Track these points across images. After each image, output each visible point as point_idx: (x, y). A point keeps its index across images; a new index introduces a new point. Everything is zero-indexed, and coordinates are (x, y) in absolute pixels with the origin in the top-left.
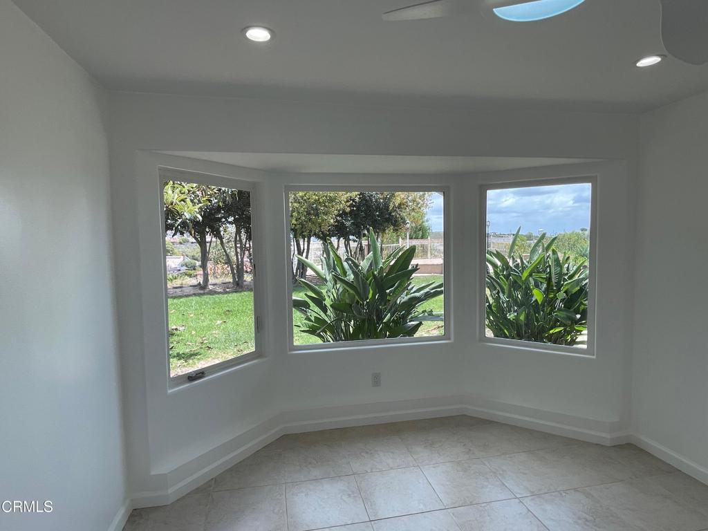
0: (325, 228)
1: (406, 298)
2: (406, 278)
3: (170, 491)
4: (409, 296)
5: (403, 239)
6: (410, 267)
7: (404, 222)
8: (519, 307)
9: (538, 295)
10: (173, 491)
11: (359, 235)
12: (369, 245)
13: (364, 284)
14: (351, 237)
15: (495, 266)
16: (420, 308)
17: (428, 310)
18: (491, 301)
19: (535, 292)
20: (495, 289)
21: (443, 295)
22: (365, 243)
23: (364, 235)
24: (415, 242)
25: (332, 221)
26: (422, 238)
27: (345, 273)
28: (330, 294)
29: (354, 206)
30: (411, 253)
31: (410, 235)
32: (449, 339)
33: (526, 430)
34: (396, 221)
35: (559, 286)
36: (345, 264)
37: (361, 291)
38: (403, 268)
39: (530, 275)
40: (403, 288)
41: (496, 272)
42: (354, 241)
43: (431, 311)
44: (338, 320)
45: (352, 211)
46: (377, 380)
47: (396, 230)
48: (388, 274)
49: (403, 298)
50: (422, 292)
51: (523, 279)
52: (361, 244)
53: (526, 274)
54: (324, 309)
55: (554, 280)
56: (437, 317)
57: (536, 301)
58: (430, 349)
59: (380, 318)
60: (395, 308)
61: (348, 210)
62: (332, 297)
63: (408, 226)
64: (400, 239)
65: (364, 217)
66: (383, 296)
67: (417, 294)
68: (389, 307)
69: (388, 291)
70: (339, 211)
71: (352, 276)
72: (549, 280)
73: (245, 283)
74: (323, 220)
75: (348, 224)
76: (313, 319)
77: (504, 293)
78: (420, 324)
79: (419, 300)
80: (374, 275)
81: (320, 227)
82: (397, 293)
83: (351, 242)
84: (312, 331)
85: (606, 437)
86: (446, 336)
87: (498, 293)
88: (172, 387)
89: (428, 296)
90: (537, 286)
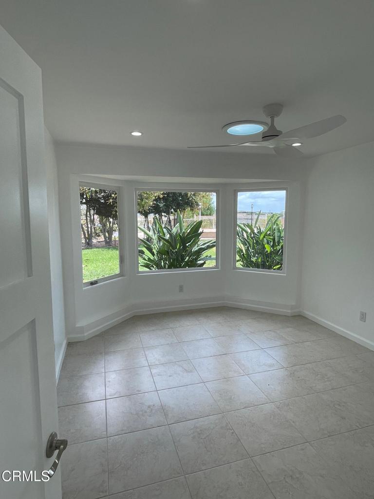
0: (147, 208)
1: (197, 249)
2: (197, 238)
3: (86, 334)
4: (198, 248)
5: (196, 215)
6: (199, 232)
7: (198, 205)
8: (258, 254)
9: (268, 248)
10: (87, 335)
11: (168, 213)
12: (174, 219)
13: (175, 240)
14: (163, 214)
15: (247, 232)
16: (205, 254)
17: (209, 255)
18: (244, 251)
19: (266, 246)
20: (246, 245)
21: (215, 248)
22: (172, 217)
23: (172, 213)
24: (205, 218)
25: (151, 203)
26: (210, 215)
27: (164, 234)
28: (155, 246)
29: (165, 194)
30: (199, 224)
31: (202, 213)
32: (218, 268)
33: (254, 311)
34: (192, 204)
35: (279, 242)
36: (164, 230)
37: (173, 244)
38: (195, 232)
39: (264, 237)
40: (195, 242)
41: (248, 236)
42: (165, 216)
43: (211, 256)
44: (160, 260)
45: (164, 197)
46: (181, 289)
47: (192, 210)
48: (187, 236)
49: (195, 249)
50: (206, 245)
51: (261, 239)
52: (169, 218)
53: (262, 237)
54: (153, 254)
55: (276, 240)
56: (213, 259)
57: (267, 251)
58: (210, 273)
59: (183, 259)
60: (191, 254)
61: (161, 196)
62: (156, 248)
63: (200, 207)
64: (195, 216)
65: (171, 201)
66: (185, 247)
67: (203, 247)
68: (188, 253)
69: (187, 245)
70: (155, 197)
71: (168, 236)
72: (274, 240)
73: (93, 243)
74: (145, 203)
75: (161, 205)
76: (147, 259)
77: (250, 247)
78: (205, 263)
79: (204, 249)
80: (180, 236)
81: (143, 207)
82: (192, 246)
83: (163, 217)
84: (147, 266)
85: (289, 312)
86: (216, 267)
87: (248, 247)
88: (85, 287)
89: (209, 247)
90: (268, 243)
